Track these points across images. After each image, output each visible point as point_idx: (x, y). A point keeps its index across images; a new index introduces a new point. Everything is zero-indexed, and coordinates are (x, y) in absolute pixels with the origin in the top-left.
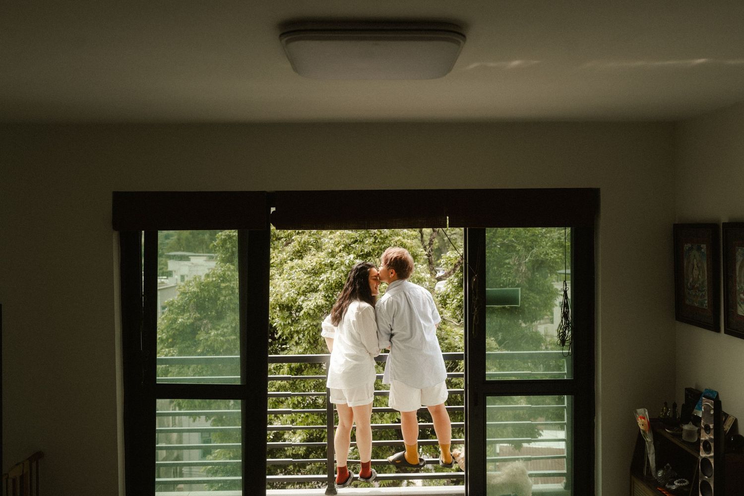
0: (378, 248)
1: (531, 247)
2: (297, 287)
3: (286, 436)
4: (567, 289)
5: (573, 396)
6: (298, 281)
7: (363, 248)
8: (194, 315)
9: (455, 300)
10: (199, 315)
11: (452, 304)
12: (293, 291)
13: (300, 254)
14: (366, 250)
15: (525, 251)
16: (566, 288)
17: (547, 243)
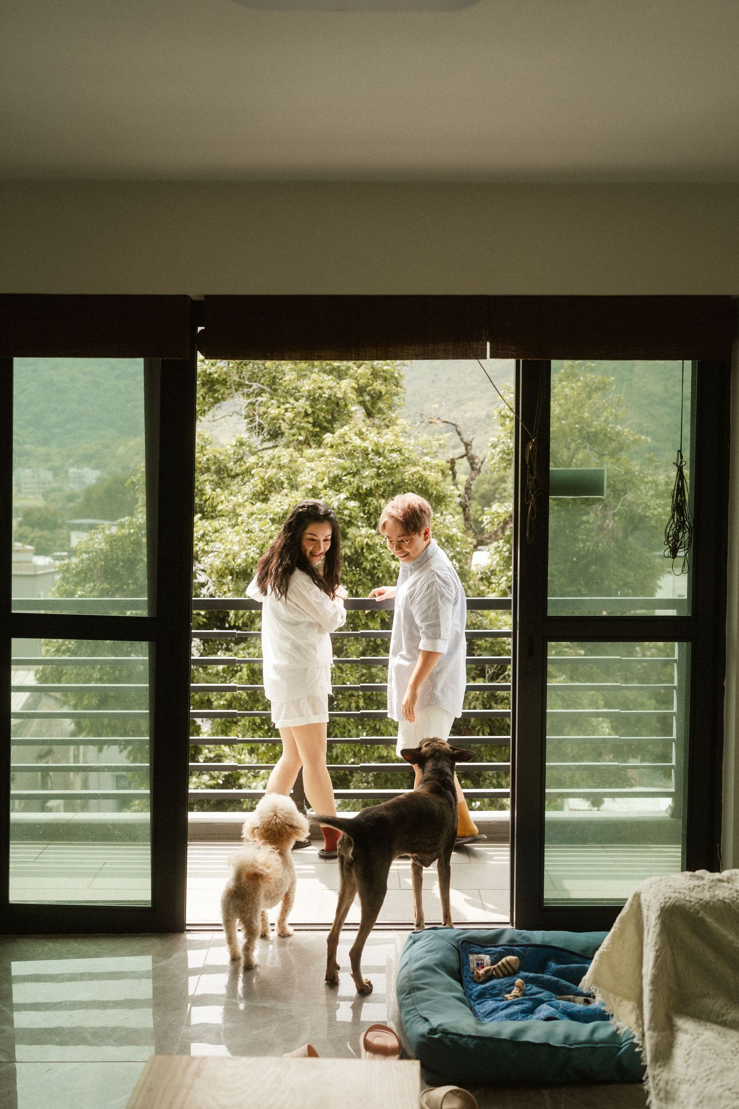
0: (383, 484)
1: (623, 490)
2: (260, 542)
3: (242, 781)
4: (684, 463)
5: (690, 644)
6: (262, 534)
7: (360, 484)
8: (100, 585)
9: (505, 578)
10: (108, 586)
11: (500, 584)
12: (252, 549)
13: (264, 497)
14: (364, 487)
15: (614, 496)
16: (681, 462)
17: (647, 492)
